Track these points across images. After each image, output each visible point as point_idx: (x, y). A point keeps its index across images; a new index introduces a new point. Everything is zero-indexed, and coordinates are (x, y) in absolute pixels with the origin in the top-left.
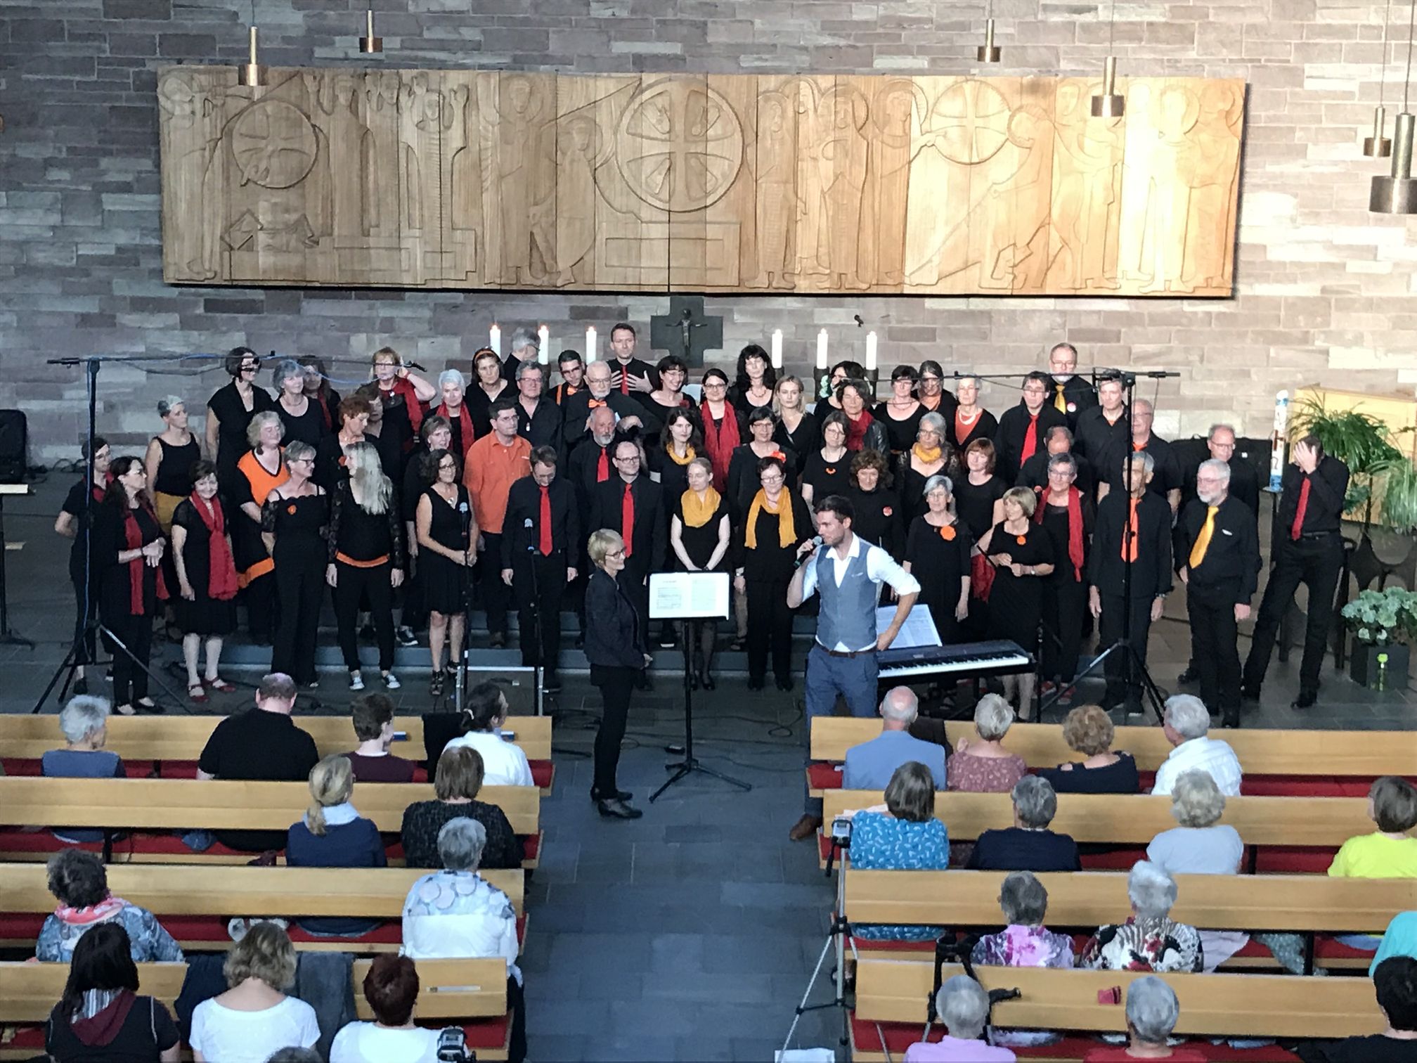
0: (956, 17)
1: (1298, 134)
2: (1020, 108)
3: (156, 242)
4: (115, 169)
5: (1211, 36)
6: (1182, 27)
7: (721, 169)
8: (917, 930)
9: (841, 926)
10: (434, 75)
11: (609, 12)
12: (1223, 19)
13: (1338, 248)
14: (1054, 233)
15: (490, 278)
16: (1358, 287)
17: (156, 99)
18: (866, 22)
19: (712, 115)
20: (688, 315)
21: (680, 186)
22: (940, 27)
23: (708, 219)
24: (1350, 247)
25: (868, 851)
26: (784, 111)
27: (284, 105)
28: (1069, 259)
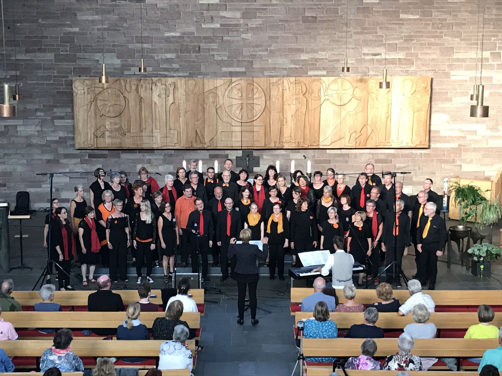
0: (335, 58)
1: (449, 94)
2: (357, 87)
3: (72, 135)
4: (58, 112)
5: (419, 63)
6: (409, 60)
7: (258, 108)
8: (327, 359)
9: (301, 357)
10: (163, 79)
11: (221, 58)
12: (423, 57)
13: (464, 131)
14: (369, 128)
15: (183, 145)
16: (471, 144)
17: (72, 89)
18: (305, 60)
19: (255, 91)
20: (248, 156)
21: (245, 114)
22: (329, 61)
23: (254, 125)
24: (468, 131)
25: (310, 333)
26: (279, 89)
27: (114, 90)
28: (374, 136)
